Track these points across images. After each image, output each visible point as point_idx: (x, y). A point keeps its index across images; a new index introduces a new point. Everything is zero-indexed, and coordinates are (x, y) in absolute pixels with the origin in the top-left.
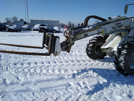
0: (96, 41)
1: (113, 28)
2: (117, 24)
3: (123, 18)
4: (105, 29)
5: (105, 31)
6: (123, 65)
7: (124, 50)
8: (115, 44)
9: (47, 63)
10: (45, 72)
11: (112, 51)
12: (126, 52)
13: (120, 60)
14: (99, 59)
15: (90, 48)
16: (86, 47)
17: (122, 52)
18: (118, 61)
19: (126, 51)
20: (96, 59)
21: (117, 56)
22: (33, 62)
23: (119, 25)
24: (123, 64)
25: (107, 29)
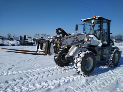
1: (72, 41)
2: (75, 39)
3: (79, 35)
4: (66, 42)
5: (67, 43)
9: (19, 80)
10: (26, 88)
11: (73, 58)
22: (3, 82)
23: (77, 39)
25: (68, 42)
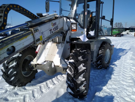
0: (21, 55)
1: (50, 30)
3: (55, 17)
6: (84, 88)
7: (81, 65)
8: (52, 55)
11: (53, 66)
12: (85, 68)
13: (79, 82)
14: (30, 82)
15: (11, 70)
16: (3, 68)
17: (79, 68)
18: (77, 83)
19: (84, 66)
20: (25, 85)
21: (73, 76)
23: (55, 26)
24: (84, 86)
